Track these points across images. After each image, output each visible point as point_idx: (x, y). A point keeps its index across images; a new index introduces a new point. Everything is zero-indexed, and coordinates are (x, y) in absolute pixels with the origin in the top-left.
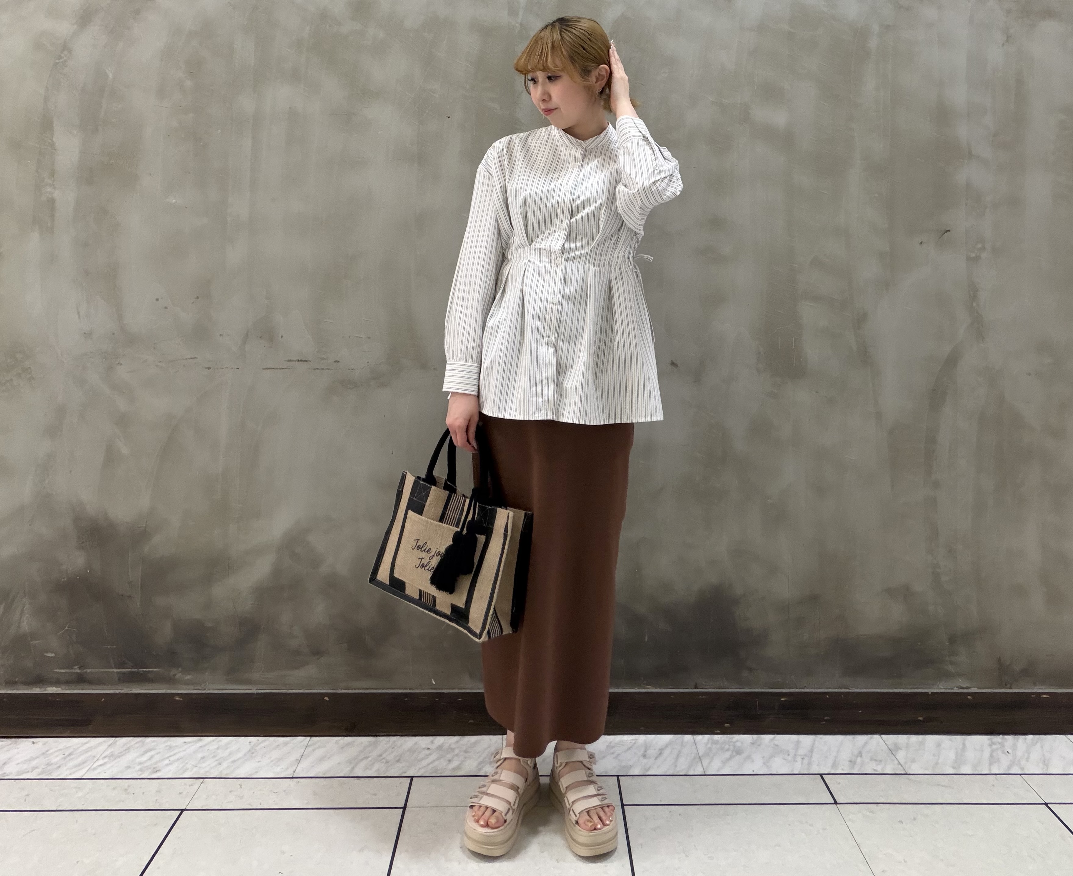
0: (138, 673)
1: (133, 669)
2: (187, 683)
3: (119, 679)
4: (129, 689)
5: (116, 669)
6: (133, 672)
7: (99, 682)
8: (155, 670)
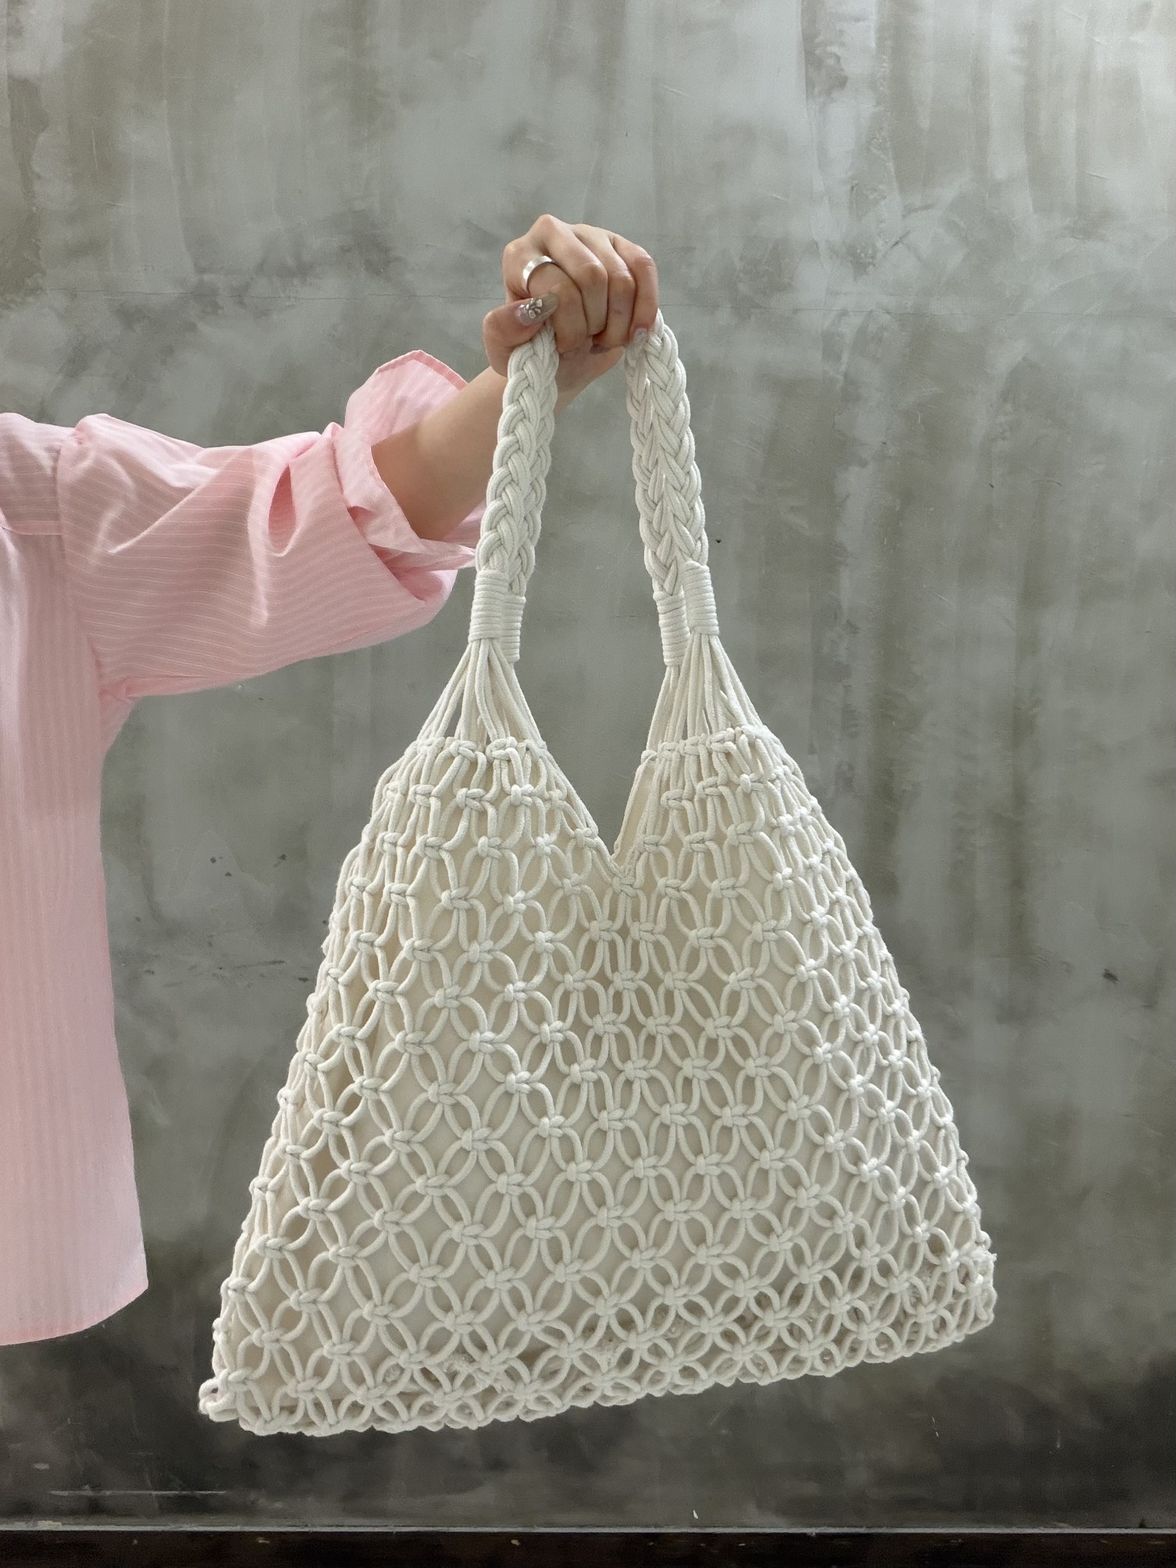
0: (193, 1498)
1: (184, 1490)
2: (277, 1515)
3: (161, 1508)
4: (177, 1525)
5: (156, 1490)
6: (185, 1497)
7: (127, 1513)
8: (221, 1492)
